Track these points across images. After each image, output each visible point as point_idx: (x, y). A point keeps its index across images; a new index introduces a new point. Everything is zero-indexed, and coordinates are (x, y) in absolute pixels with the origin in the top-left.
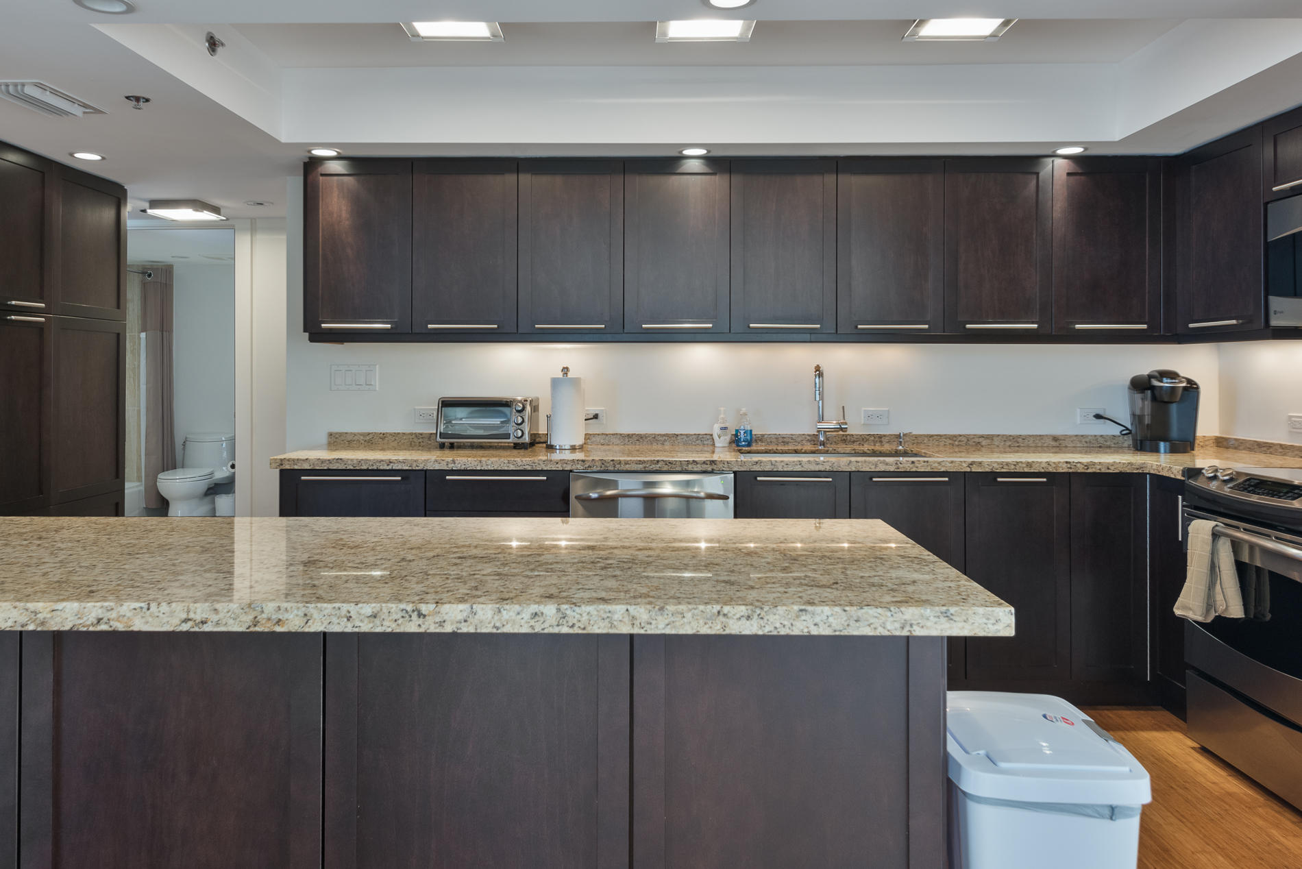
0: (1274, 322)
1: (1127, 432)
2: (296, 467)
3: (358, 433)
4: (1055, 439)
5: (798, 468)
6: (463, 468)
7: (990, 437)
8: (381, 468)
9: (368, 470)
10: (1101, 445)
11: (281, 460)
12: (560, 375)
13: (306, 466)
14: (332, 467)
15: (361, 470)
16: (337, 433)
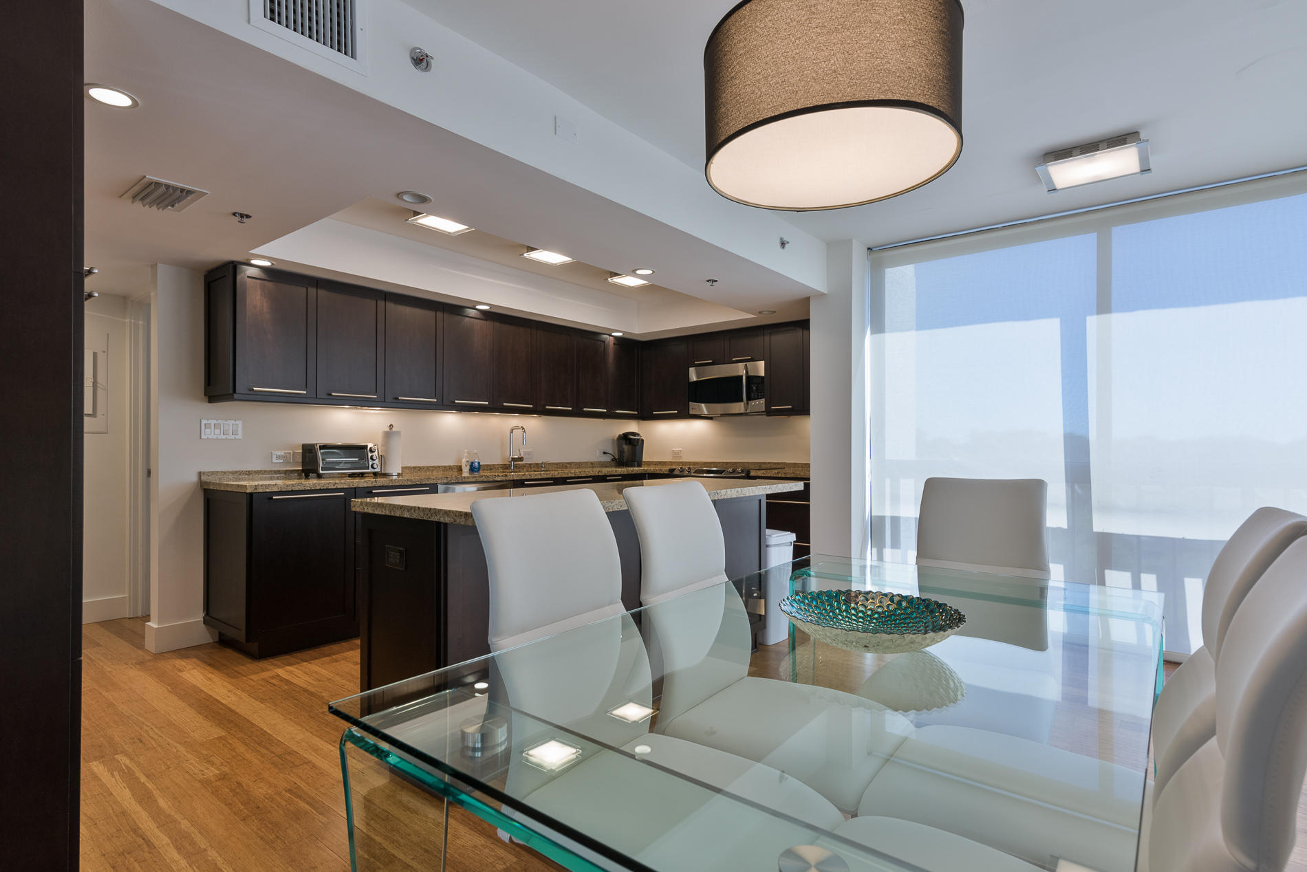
0: (691, 413)
1: (614, 460)
2: (267, 490)
3: (228, 472)
4: (592, 463)
6: (382, 484)
7: (570, 463)
8: (330, 487)
9: (320, 489)
10: (603, 465)
11: (256, 486)
12: (388, 429)
13: (275, 489)
14: (294, 489)
15: (316, 490)
16: (209, 472)
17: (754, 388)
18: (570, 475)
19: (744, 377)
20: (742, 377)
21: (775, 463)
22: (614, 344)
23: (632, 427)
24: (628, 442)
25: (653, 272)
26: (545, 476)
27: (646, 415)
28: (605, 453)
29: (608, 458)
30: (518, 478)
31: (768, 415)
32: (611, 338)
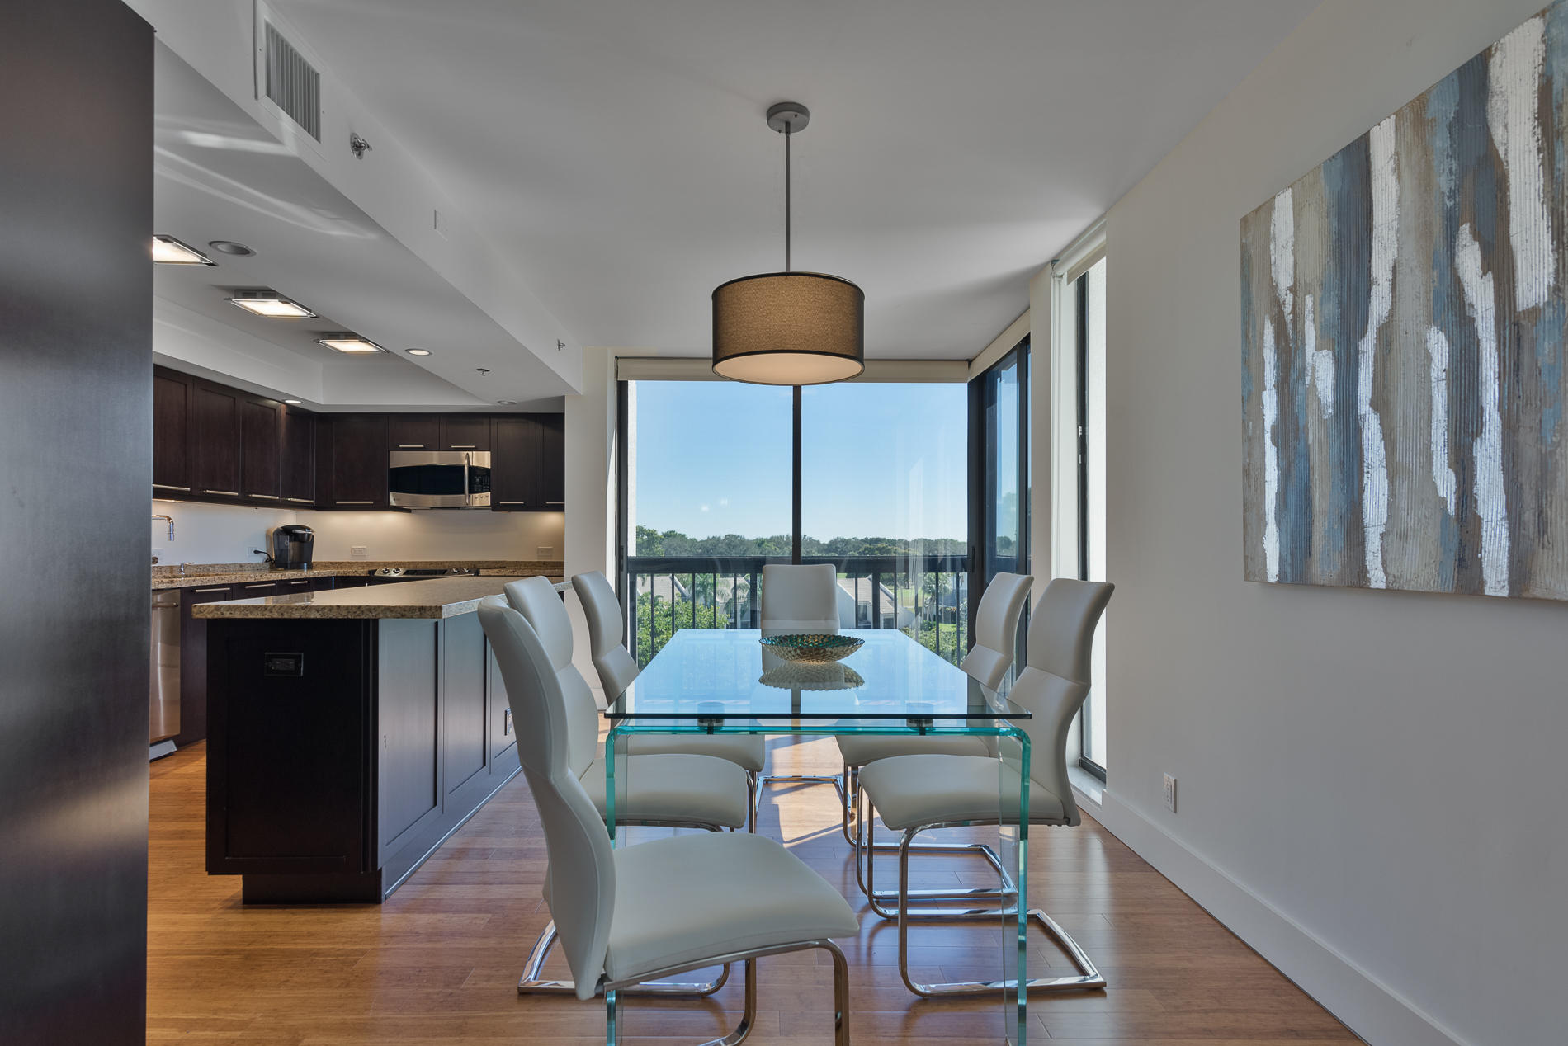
0: (393, 504)
1: (269, 560)
4: (241, 566)
5: (214, 583)
10: (256, 568)
17: (478, 480)
18: (249, 580)
19: (466, 468)
20: (464, 466)
21: (493, 562)
22: (286, 413)
23: (289, 518)
24: (293, 537)
25: (430, 354)
26: (220, 582)
27: (325, 504)
28: (256, 552)
29: (260, 559)
30: (188, 585)
31: (493, 510)
32: (283, 405)
